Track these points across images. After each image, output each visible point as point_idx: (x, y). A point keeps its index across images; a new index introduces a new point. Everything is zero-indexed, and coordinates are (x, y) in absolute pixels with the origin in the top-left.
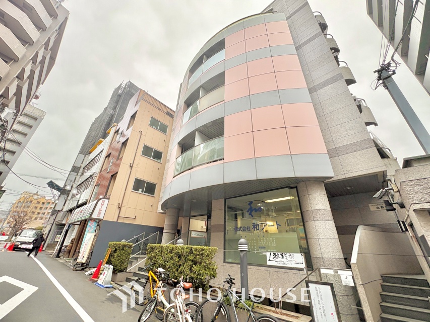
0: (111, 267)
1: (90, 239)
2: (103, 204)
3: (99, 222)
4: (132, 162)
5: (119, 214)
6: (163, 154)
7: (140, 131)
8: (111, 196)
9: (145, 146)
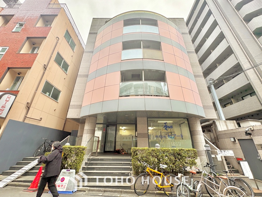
0: (74, 171)
2: (8, 99)
4: (46, 64)
5: (27, 114)
6: (69, 67)
7: (57, 37)
8: (20, 93)
9: (58, 53)
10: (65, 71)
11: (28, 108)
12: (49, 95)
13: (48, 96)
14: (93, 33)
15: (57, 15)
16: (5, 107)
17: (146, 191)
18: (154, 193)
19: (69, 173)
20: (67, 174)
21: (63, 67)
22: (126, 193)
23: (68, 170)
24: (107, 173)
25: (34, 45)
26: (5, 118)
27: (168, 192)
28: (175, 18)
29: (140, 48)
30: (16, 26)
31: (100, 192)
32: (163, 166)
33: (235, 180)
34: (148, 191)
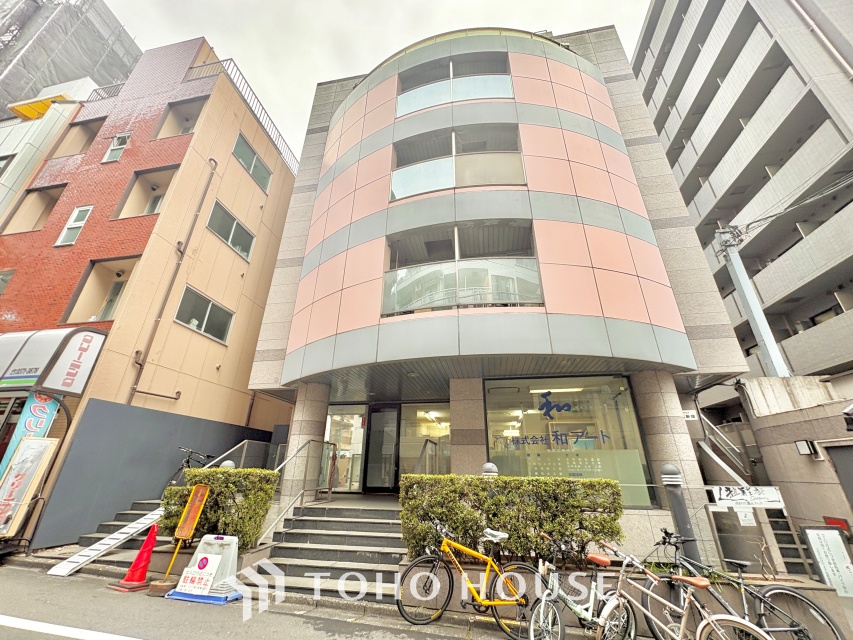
0: (234, 540)
2: (85, 345)
4: (183, 240)
5: (136, 382)
6: (254, 240)
7: (211, 160)
8: (115, 326)
9: (217, 204)
10: (244, 255)
11: (140, 365)
12: (199, 326)
13: (195, 328)
14: (318, 129)
15: (206, 98)
16: (78, 367)
17: (442, 613)
18: (467, 622)
19: (222, 545)
20: (216, 548)
21: (234, 243)
22: (379, 614)
23: (218, 538)
24: (337, 551)
25: (154, 190)
26: (80, 396)
27: (508, 622)
28: (582, 33)
29: (449, 153)
30: (112, 147)
31: (304, 607)
32: (493, 536)
33: (771, 596)
34: (447, 614)
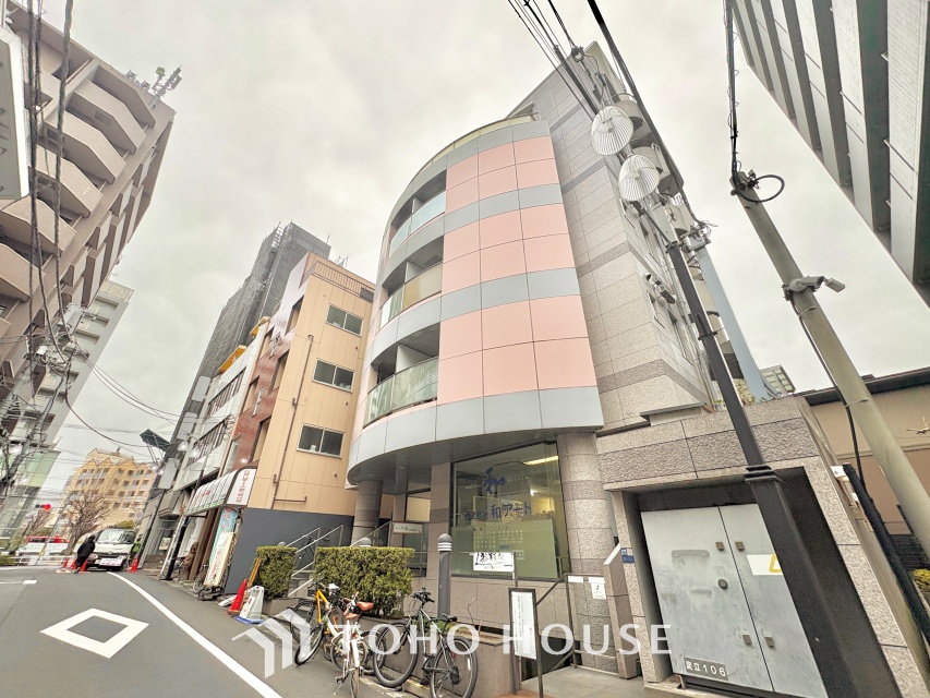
0: (262, 588)
1: (225, 543)
2: (246, 477)
3: (240, 511)
4: (295, 396)
5: (276, 494)
6: (354, 374)
7: (310, 336)
8: (261, 462)
9: (319, 362)
11: (276, 484)
12: (317, 449)
13: (314, 451)
16: (244, 490)
21: (338, 383)
23: (258, 587)
26: (247, 507)
29: (402, 284)
30: (274, 344)
